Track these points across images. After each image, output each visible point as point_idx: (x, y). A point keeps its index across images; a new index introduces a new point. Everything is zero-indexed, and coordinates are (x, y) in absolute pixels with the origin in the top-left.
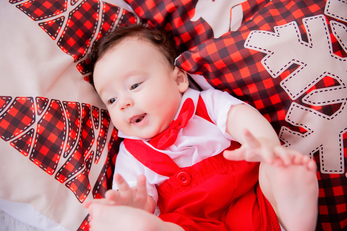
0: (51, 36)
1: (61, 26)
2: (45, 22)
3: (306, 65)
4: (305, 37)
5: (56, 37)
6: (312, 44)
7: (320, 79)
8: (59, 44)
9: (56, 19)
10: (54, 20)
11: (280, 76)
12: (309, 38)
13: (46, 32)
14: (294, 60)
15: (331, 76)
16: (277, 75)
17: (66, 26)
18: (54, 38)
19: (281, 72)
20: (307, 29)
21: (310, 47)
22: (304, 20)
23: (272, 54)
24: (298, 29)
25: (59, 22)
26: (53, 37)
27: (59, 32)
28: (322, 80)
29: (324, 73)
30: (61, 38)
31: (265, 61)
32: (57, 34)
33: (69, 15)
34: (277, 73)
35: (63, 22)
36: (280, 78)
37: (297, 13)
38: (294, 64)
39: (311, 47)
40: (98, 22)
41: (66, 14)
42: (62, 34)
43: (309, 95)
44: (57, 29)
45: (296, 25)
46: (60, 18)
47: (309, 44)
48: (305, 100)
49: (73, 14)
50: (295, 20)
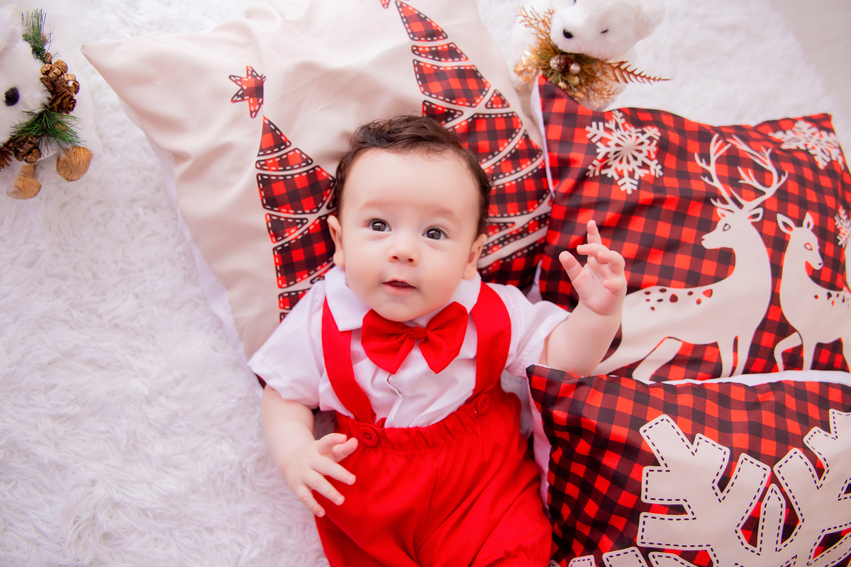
3: (695, 519)
4: (723, 483)
6: (724, 497)
7: (696, 548)
11: (652, 504)
12: (729, 486)
14: (686, 501)
15: (711, 554)
16: (648, 501)
19: (657, 502)
20: (736, 473)
21: (719, 500)
22: (743, 456)
23: (667, 471)
24: (725, 464)
28: (697, 552)
29: (707, 546)
31: (650, 471)
34: (652, 499)
36: (649, 508)
37: (740, 439)
38: (682, 505)
39: (720, 501)
43: (664, 554)
45: (727, 457)
47: (721, 496)
48: (654, 557)
50: (731, 449)
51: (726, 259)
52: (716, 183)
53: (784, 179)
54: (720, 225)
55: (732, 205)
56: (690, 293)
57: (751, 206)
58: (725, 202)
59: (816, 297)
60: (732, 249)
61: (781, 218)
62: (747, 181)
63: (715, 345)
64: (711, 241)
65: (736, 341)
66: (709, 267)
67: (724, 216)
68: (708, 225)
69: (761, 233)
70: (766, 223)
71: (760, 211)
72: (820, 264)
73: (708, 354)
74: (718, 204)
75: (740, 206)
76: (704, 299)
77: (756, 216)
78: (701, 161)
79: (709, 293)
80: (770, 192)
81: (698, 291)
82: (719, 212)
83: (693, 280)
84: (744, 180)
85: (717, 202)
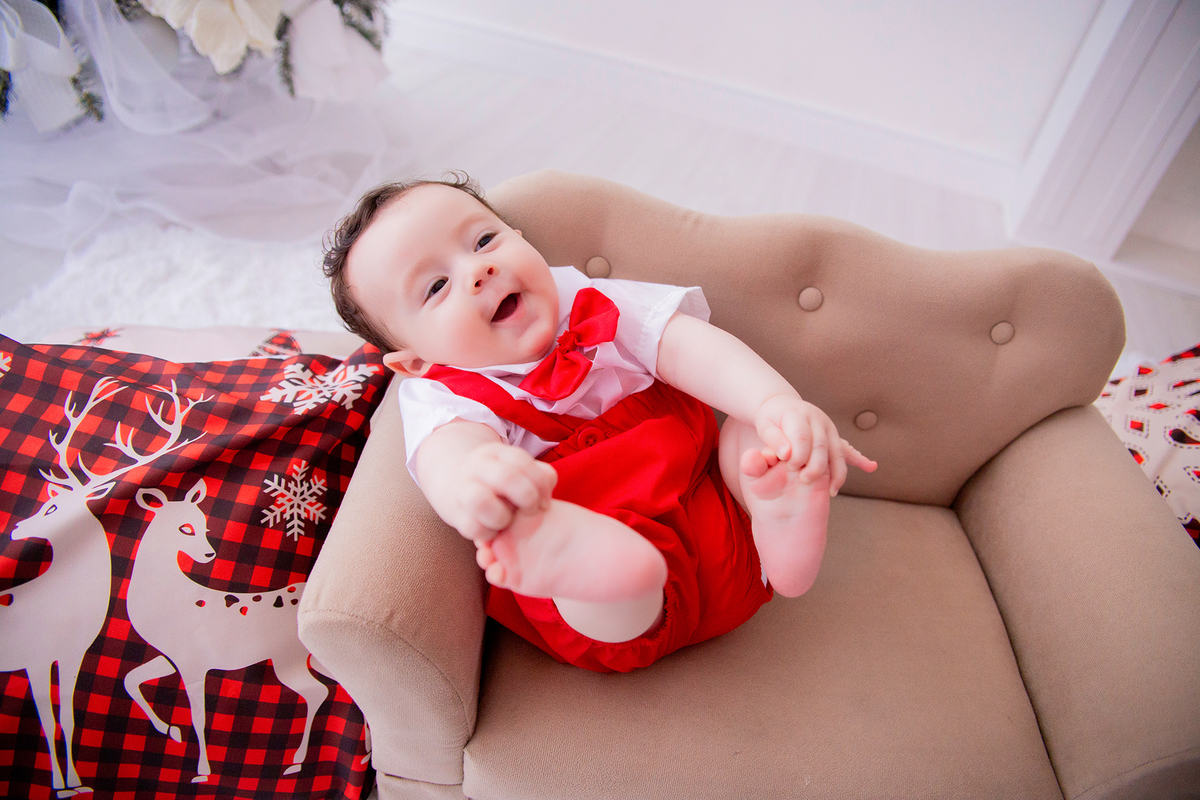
52: (62, 449)
53: (185, 443)
54: (45, 507)
55: (73, 480)
57: (101, 481)
58: (61, 474)
59: (200, 603)
60: (46, 540)
62: (120, 445)
63: (23, 673)
64: (27, 529)
65: (55, 668)
67: (55, 493)
71: (110, 486)
72: (208, 555)
74: (52, 478)
75: (84, 480)
77: (100, 492)
79: (8, 600)
82: (51, 487)
84: (115, 443)
85: (50, 475)
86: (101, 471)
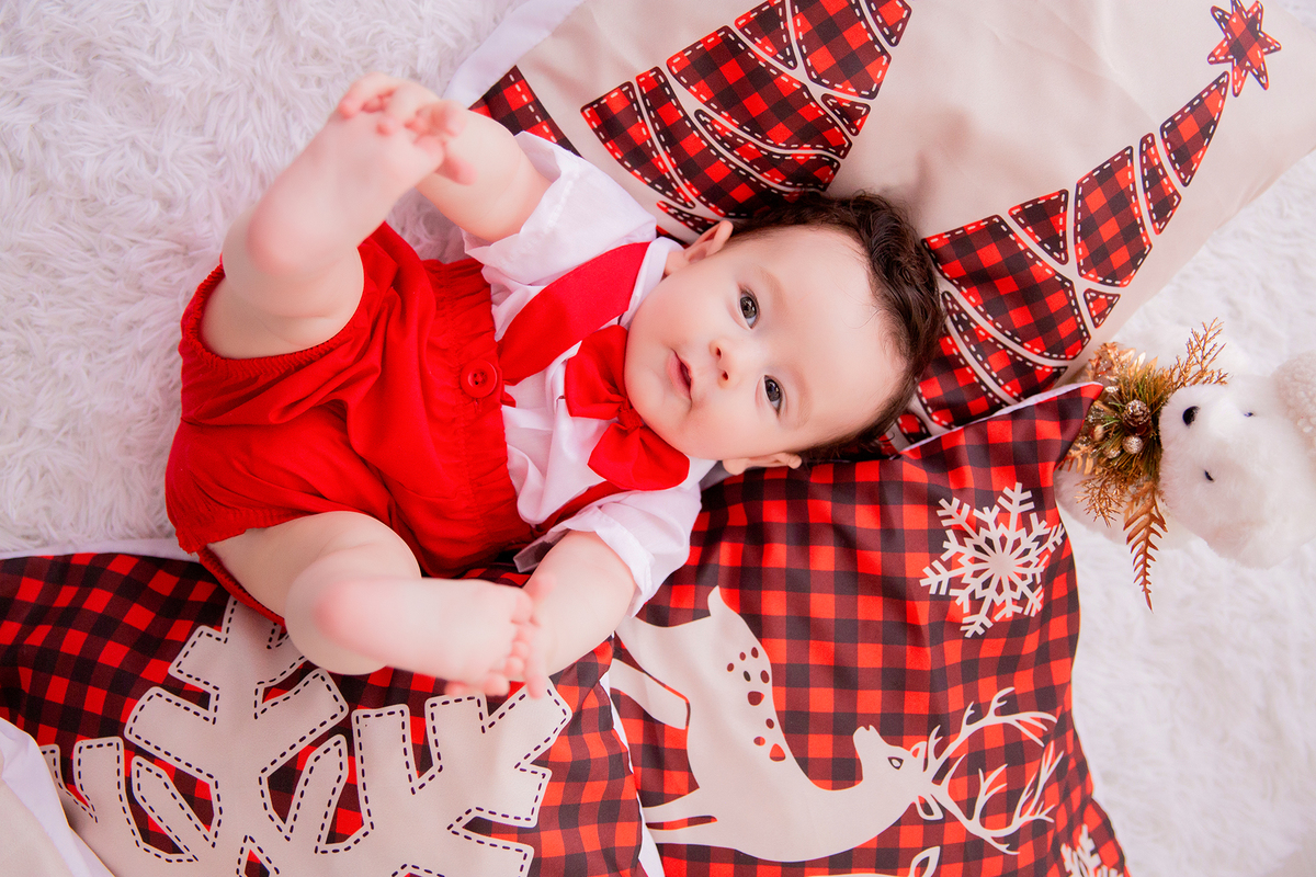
0: (1022, 206)
1: (1041, 244)
2: (1065, 210)
3: (413, 791)
4: (479, 826)
5: (1015, 218)
6: (457, 834)
7: (364, 807)
8: (996, 220)
9: (1064, 238)
10: (1064, 233)
11: (424, 716)
12: (476, 836)
13: (1038, 199)
14: (440, 770)
15: (358, 834)
16: (428, 710)
17: (1036, 258)
18: (1014, 212)
19: (429, 724)
20: (501, 842)
21: (451, 826)
22: (530, 850)
23: (483, 727)
24: (510, 822)
25: (1054, 242)
26: (1018, 210)
27: (1027, 232)
28: (358, 809)
29: (372, 824)
30: (1010, 231)
31: (479, 701)
32: (1023, 227)
33: (1065, 279)
34: (432, 714)
35: (1050, 253)
36: (418, 714)
37: (555, 844)
38: (432, 765)
39: (449, 828)
40: (1021, 344)
41: (1070, 270)
42: (1018, 240)
43: (345, 759)
44: (1036, 232)
45: (522, 823)
46: (1064, 250)
47: (458, 827)
48: (338, 742)
49: (1067, 289)
50: (536, 829)
51: (842, 772)
52: (967, 731)
53: (1003, 848)
54: (898, 751)
55: (935, 764)
56: (770, 723)
57: (942, 796)
58: (939, 750)
60: (861, 779)
61: (933, 853)
62: (984, 785)
64: (868, 743)
65: (708, 819)
66: (821, 746)
67: (915, 753)
68: (895, 730)
69: (898, 823)
70: (919, 829)
71: (938, 815)
73: (675, 778)
74: (933, 741)
75: (938, 779)
76: (766, 749)
77: (928, 810)
78: (1000, 700)
79: (777, 755)
80: (974, 826)
81: (776, 736)
82: (921, 745)
83: (795, 722)
84: (985, 779)
85: (936, 738)
86: (952, 792)
